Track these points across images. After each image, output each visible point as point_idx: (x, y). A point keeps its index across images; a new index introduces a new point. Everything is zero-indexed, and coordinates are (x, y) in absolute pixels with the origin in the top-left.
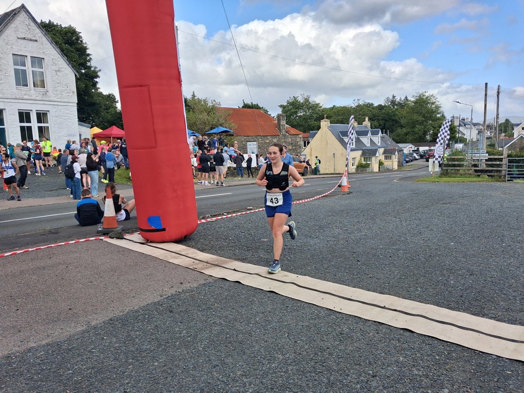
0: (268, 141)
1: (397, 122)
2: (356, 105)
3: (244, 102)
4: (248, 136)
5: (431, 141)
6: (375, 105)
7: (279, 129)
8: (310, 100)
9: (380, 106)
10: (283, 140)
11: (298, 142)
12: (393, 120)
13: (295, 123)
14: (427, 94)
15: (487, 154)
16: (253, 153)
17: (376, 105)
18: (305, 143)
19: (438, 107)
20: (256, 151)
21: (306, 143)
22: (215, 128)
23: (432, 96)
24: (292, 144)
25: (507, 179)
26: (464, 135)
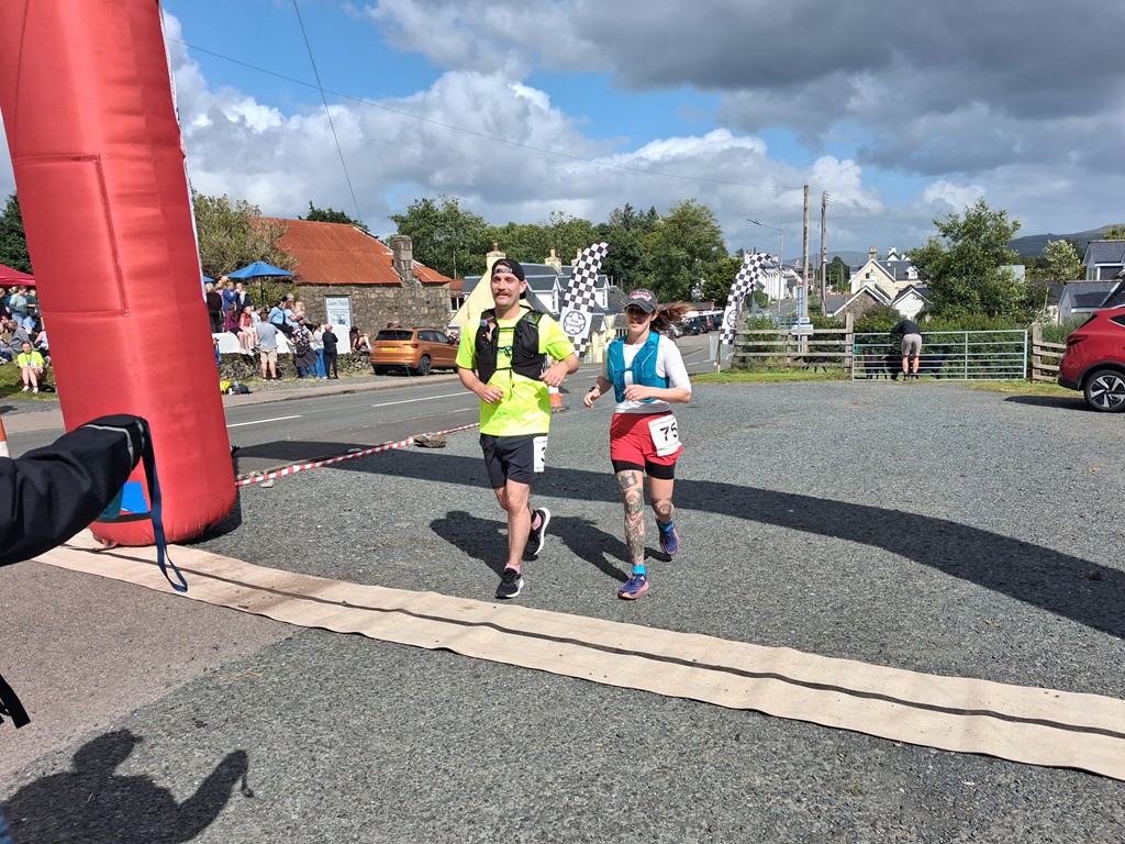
0: (373, 296)
1: (635, 260)
2: (556, 222)
3: (312, 208)
4: (327, 285)
5: (703, 301)
6: (593, 226)
7: (399, 269)
8: (461, 208)
9: (602, 226)
10: (406, 295)
11: (441, 299)
12: (629, 257)
13: (430, 257)
14: (694, 205)
15: (812, 326)
16: (341, 322)
17: (595, 225)
18: (454, 300)
19: (715, 232)
20: (347, 317)
21: (458, 302)
22: (247, 265)
23: (704, 208)
24: (428, 302)
25: (854, 374)
26: (763, 287)
